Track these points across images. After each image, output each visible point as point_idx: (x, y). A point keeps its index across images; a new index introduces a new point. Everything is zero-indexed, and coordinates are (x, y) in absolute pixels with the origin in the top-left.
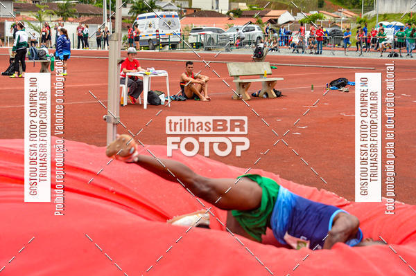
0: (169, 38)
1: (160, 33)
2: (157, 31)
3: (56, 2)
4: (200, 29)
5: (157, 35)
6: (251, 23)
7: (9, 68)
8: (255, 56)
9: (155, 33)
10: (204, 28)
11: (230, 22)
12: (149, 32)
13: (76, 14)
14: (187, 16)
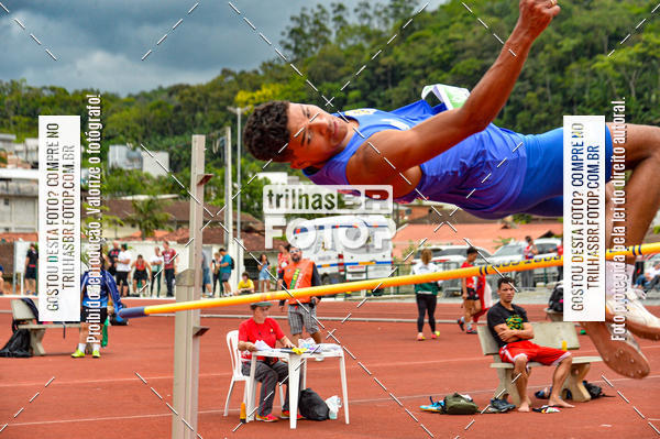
0: (366, 272)
1: (346, 261)
2: (341, 256)
3: (130, 198)
4: (437, 251)
5: (339, 265)
6: (549, 235)
7: (11, 341)
8: (551, 307)
9: (336, 261)
10: (443, 248)
11: (506, 234)
12: (323, 259)
13: (171, 222)
14: (412, 222)
